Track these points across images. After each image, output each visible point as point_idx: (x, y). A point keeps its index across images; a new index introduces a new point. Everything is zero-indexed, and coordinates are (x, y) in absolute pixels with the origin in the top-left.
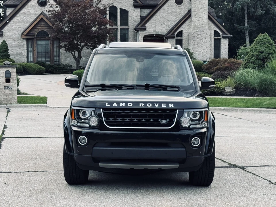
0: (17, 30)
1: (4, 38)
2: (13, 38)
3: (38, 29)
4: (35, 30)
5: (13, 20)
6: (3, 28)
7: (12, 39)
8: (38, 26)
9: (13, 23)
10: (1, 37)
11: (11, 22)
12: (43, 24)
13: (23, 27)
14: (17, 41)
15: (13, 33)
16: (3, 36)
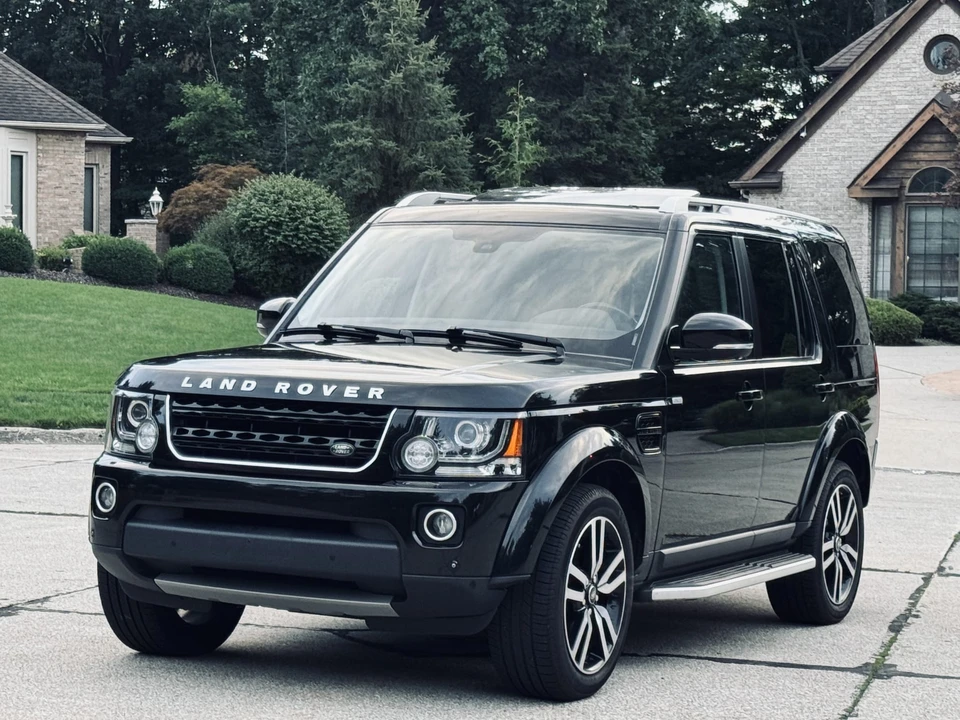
0: (836, 166)
1: (787, 199)
2: (821, 200)
3: (918, 161)
4: (907, 166)
5: (824, 126)
6: (785, 161)
7: (817, 202)
8: (919, 149)
9: (824, 141)
10: (776, 195)
11: (817, 137)
12: (937, 142)
13: (860, 154)
14: (836, 209)
15: (820, 181)
16: (784, 190)
